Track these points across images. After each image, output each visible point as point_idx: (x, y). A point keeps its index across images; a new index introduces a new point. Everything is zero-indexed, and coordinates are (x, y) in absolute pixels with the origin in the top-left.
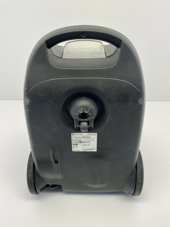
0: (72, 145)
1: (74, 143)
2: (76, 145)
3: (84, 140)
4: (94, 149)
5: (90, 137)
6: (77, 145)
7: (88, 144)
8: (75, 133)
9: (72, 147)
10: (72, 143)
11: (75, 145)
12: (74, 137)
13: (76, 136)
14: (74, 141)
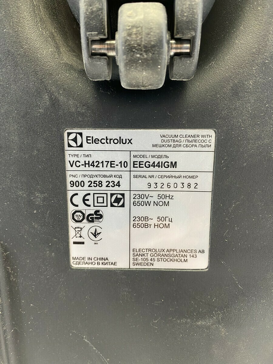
0: (72, 224)
1: (82, 207)
2: (91, 219)
3: (140, 185)
4: (194, 253)
5: (174, 165)
6: (96, 223)
7: (163, 211)
8: (86, 132)
9: (72, 233)
10: (71, 209)
11: (85, 224)
12: (82, 160)
13: (96, 157)
14: (81, 194)
